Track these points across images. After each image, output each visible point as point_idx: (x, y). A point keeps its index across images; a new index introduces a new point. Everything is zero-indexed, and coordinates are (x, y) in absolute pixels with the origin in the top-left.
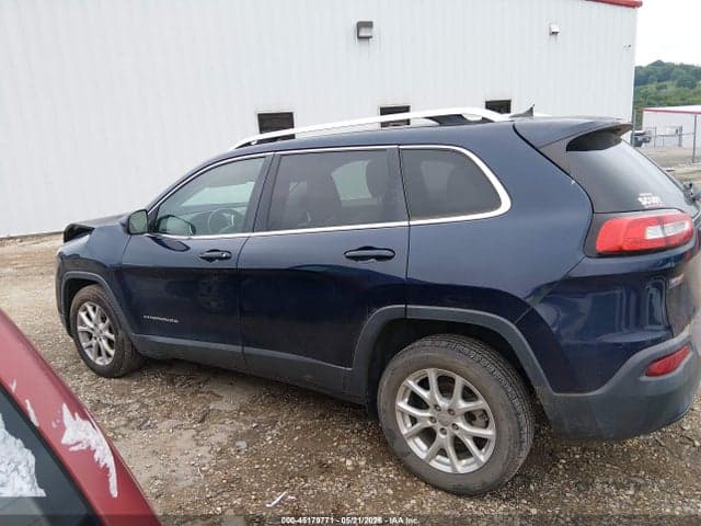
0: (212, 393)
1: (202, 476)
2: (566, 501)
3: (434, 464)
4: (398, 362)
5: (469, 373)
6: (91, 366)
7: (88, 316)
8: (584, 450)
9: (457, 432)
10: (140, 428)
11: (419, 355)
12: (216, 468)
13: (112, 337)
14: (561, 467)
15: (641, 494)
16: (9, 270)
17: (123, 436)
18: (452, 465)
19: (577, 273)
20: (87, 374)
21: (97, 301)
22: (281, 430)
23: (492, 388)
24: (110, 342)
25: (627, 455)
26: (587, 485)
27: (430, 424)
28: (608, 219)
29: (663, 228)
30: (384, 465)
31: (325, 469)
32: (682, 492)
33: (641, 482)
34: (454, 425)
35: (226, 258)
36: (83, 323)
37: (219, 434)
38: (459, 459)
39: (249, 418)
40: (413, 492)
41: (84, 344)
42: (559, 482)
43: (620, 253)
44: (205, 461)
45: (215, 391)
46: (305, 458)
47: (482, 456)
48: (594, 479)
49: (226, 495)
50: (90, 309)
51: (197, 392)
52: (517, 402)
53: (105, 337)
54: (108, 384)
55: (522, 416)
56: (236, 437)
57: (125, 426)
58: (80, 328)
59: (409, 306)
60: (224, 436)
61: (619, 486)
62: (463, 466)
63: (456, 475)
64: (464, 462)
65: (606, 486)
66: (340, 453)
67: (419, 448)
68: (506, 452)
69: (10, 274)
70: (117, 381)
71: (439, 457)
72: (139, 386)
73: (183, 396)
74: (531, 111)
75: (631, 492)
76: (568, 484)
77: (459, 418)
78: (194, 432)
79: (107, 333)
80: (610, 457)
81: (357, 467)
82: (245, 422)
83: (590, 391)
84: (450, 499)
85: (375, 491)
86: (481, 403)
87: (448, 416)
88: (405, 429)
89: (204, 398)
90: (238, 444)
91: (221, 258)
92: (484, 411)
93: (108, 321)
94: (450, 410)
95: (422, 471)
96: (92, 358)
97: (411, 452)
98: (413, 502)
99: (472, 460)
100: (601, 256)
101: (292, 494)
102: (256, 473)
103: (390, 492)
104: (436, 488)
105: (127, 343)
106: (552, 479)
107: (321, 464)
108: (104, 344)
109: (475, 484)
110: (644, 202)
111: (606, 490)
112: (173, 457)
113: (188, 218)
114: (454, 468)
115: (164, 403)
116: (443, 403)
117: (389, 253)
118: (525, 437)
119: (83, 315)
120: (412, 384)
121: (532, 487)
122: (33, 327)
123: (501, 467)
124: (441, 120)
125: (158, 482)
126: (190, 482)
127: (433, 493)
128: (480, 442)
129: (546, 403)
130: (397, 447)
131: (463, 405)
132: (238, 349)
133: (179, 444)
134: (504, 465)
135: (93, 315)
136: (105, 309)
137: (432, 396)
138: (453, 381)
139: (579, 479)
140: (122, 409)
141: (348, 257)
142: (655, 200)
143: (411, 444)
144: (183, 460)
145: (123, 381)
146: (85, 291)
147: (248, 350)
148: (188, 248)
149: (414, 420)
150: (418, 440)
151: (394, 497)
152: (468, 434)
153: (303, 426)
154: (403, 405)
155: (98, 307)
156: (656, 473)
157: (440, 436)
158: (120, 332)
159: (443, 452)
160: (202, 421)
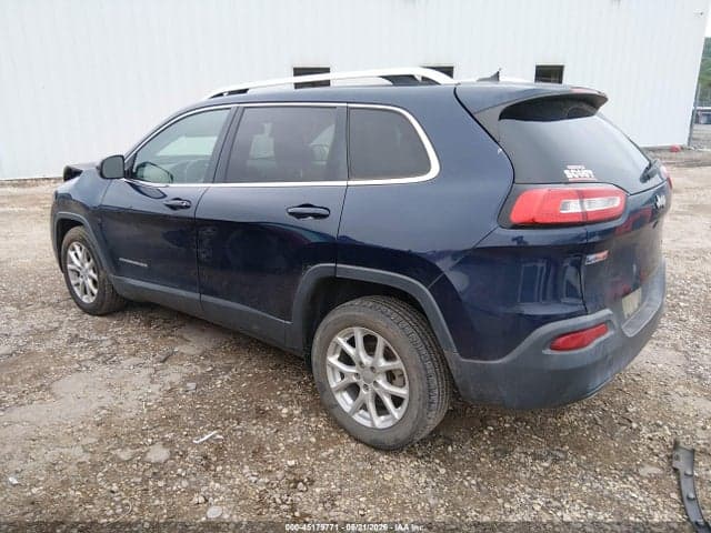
0: (182, 337)
1: (145, 411)
2: (478, 465)
3: (357, 418)
4: (331, 318)
5: (389, 334)
6: (79, 304)
7: (76, 255)
8: (517, 420)
9: (376, 389)
10: (104, 362)
11: (347, 313)
12: (161, 404)
13: (95, 276)
14: (486, 433)
15: (557, 467)
16: (37, 208)
17: (88, 368)
18: (371, 420)
19: (488, 243)
20: (76, 310)
21: (83, 241)
22: (233, 376)
23: (407, 349)
24: (94, 282)
25: (558, 430)
26: (505, 452)
27: (355, 379)
28: (525, 190)
29: (582, 203)
30: (317, 416)
31: (261, 414)
32: (598, 470)
33: (561, 456)
34: (375, 382)
35: (187, 207)
36: (72, 263)
37: (174, 375)
38: (379, 414)
39: (208, 362)
40: (335, 442)
41: (73, 282)
42: (479, 446)
43: (533, 225)
44: (152, 397)
45: (186, 336)
46: (246, 403)
47: (396, 413)
48: (515, 447)
49: (161, 429)
50: (77, 248)
51: (169, 335)
52: (429, 365)
53: (90, 277)
54: (90, 321)
55: (434, 378)
56: (190, 378)
57: (93, 359)
58: (69, 266)
59: (339, 266)
60: (179, 377)
61: (536, 457)
62: (380, 422)
63: (374, 429)
64: (383, 418)
65: (523, 455)
66: (280, 401)
67: (345, 401)
68: (416, 412)
69: (37, 213)
70: (99, 319)
71: (362, 412)
72: (118, 325)
73: (155, 337)
74: (497, 75)
75: (546, 464)
76: (486, 451)
77: (380, 376)
78: (152, 371)
79: (91, 273)
80: (540, 430)
81: (291, 416)
82: (203, 366)
83: (494, 359)
84: (367, 452)
85: (299, 439)
86: (397, 364)
87: (371, 373)
88: (335, 382)
89: (173, 341)
90: (189, 384)
91: (182, 207)
92: (401, 370)
93: (92, 261)
94: (372, 368)
95: (346, 424)
96: (79, 295)
97: (338, 405)
98: (331, 451)
99: (388, 417)
100: (515, 227)
101: (220, 434)
102: (195, 413)
103: (313, 440)
104: (358, 440)
105: (107, 283)
106: (473, 444)
107: (258, 409)
108: (89, 283)
109: (389, 439)
110: (570, 174)
111: (522, 460)
112: (125, 391)
113: (167, 167)
114: (373, 423)
115: (134, 342)
116: (367, 360)
117: (325, 212)
118: (435, 398)
119: (72, 254)
120: (342, 341)
121: (450, 449)
122: (41, 264)
123: (411, 425)
124: (395, 80)
125: (104, 411)
126: (132, 415)
127: (353, 445)
128: (397, 401)
129: (453, 367)
130: (326, 399)
131: (383, 363)
132: (196, 296)
133: (134, 380)
134: (414, 423)
135: (80, 255)
136: (89, 249)
137: (358, 354)
138: (375, 340)
139: (499, 446)
140: (94, 344)
141: (291, 214)
142: (586, 174)
143: (338, 397)
144: (133, 395)
145: (105, 319)
146: (73, 232)
147: (206, 298)
148: (165, 196)
149: (342, 375)
150: (346, 395)
151: (316, 445)
152: (386, 392)
153: (255, 374)
154: (333, 360)
155: (83, 247)
156: (580, 448)
157: (363, 391)
158: (102, 272)
159: (365, 407)
160: (164, 361)
